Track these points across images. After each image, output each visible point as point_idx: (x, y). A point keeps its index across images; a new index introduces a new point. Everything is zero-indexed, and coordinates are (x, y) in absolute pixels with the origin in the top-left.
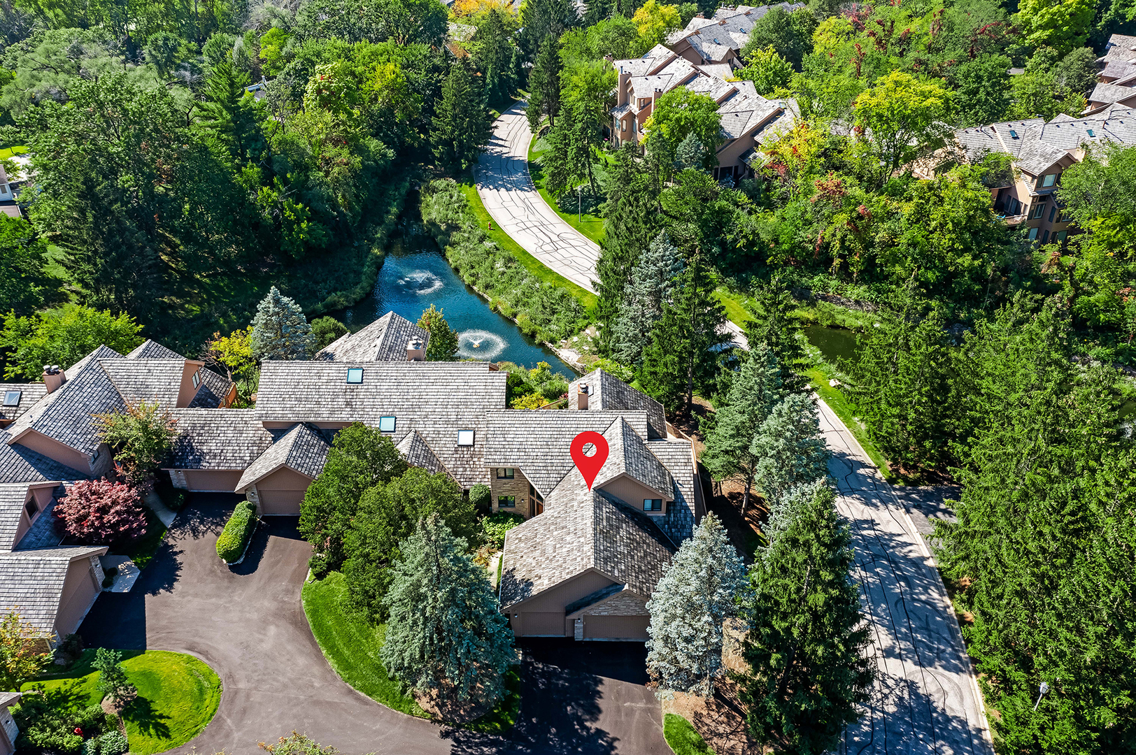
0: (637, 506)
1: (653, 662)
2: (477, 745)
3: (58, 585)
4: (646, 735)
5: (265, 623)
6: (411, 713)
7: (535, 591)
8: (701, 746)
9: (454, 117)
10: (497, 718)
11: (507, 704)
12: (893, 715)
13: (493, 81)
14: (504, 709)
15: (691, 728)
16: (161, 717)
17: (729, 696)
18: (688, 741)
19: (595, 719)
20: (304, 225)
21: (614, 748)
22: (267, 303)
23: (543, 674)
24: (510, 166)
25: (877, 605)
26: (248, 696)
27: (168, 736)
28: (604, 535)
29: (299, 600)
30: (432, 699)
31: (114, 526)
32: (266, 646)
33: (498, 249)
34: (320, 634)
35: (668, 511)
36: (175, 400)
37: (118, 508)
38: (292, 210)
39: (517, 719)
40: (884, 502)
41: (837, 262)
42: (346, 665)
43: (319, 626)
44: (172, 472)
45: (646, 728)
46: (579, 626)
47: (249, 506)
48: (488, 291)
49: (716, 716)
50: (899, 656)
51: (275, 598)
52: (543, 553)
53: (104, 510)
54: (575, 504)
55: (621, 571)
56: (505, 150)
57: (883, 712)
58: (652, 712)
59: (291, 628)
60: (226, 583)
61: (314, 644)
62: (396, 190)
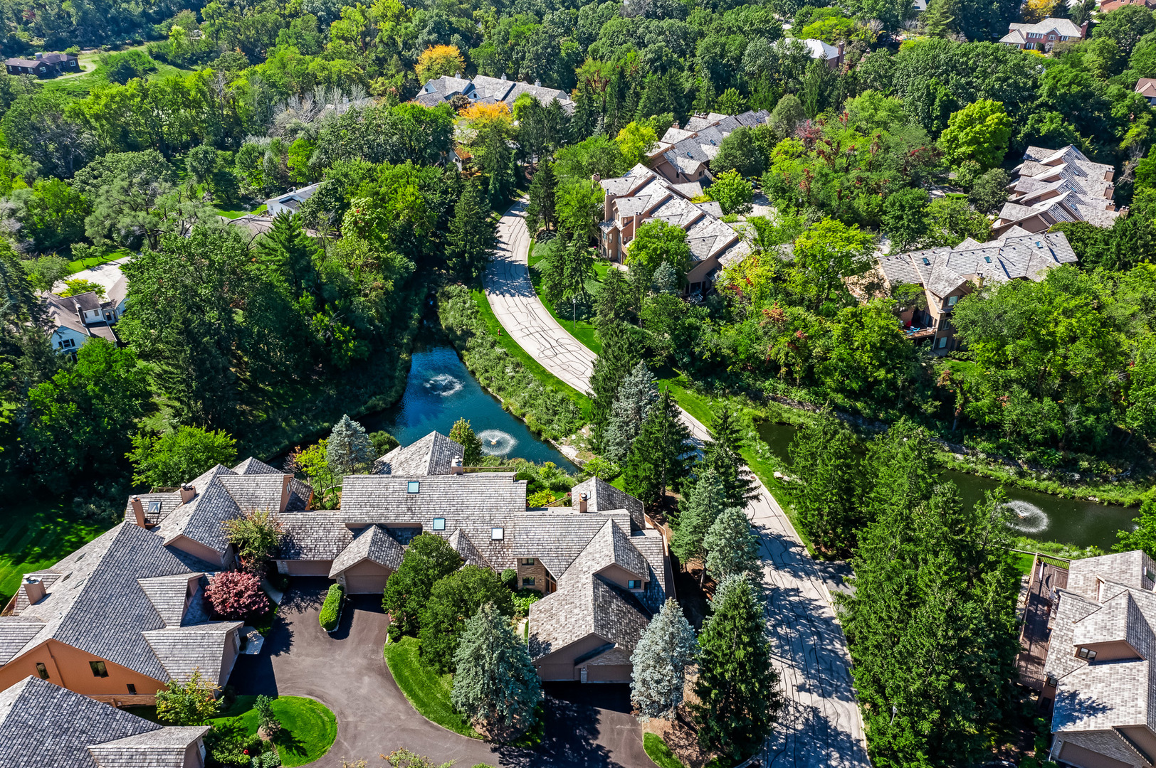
0: (624, 585)
1: (635, 697)
2: (516, 756)
3: (219, 651)
4: (631, 748)
5: (360, 675)
6: (470, 736)
7: (553, 649)
8: (668, 754)
9: (466, 233)
10: (529, 739)
11: (535, 729)
12: (800, 731)
13: (495, 187)
14: (533, 732)
15: (661, 742)
16: (299, 742)
17: (688, 719)
18: (660, 751)
19: (596, 738)
20: (351, 345)
21: (609, 757)
22: (339, 427)
23: (559, 708)
24: (513, 271)
25: (795, 653)
26: (356, 727)
27: (306, 755)
28: (601, 607)
29: (384, 658)
30: (483, 726)
31: (248, 606)
32: (363, 691)
33: (507, 355)
34: (401, 681)
35: (646, 589)
36: (278, 508)
37: (249, 593)
38: (341, 332)
39: (542, 739)
40: (808, 575)
41: (783, 370)
42: (422, 704)
43: (399, 675)
44: (279, 562)
45: (632, 743)
46: (584, 672)
47: (339, 588)
48: (501, 393)
49: (678, 733)
50: (809, 691)
51: (365, 656)
52: (558, 621)
53: (239, 594)
54: (580, 585)
55: (612, 634)
56: (508, 254)
57: (795, 729)
58: (635, 731)
59: (379, 678)
60: (328, 646)
61: (397, 689)
62: (416, 295)
